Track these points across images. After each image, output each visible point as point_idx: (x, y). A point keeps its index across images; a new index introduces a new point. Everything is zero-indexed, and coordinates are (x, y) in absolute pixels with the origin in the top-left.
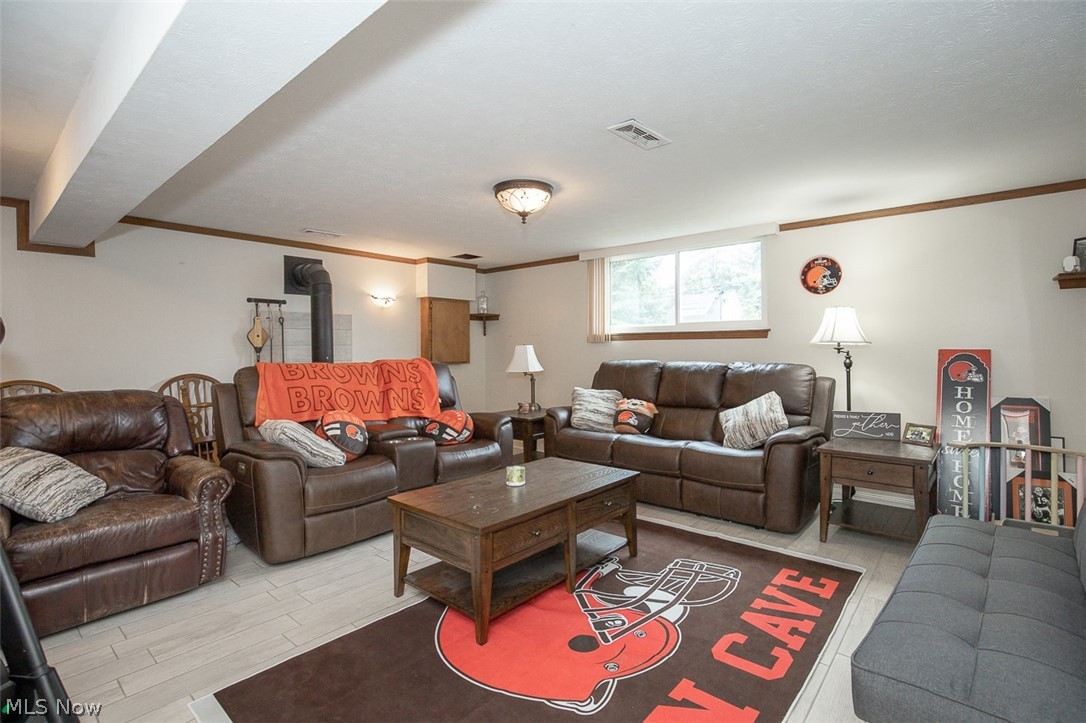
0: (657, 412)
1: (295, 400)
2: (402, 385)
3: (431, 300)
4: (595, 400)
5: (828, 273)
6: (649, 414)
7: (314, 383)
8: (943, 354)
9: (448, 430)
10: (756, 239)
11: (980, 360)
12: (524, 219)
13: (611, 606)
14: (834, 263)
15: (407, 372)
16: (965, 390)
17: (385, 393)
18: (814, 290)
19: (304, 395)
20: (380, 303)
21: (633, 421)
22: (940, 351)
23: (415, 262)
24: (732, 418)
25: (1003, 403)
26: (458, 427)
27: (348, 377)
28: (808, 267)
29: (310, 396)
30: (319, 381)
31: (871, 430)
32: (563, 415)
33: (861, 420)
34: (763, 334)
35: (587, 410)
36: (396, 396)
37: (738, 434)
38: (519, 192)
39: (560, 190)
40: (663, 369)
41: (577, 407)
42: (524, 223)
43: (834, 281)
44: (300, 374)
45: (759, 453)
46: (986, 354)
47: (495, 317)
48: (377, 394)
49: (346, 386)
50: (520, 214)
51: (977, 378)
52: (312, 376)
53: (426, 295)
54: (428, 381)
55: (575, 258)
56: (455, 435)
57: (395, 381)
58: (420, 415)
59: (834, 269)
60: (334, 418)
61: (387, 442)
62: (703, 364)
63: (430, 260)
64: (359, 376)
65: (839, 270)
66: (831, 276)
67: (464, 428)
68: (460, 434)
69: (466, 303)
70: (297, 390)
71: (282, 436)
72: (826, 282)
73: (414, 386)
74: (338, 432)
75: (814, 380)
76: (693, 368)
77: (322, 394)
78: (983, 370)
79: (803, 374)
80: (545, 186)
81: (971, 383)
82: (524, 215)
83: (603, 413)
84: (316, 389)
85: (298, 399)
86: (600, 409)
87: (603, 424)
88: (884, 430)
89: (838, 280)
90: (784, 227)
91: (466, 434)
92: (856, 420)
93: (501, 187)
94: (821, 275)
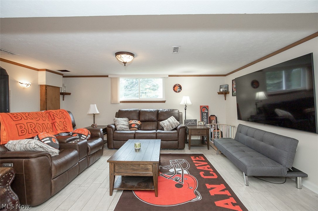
0: (141, 123)
1: (20, 130)
2: (59, 120)
3: (46, 86)
4: (122, 121)
5: (179, 88)
6: (140, 124)
7: (27, 121)
8: (201, 106)
9: (83, 136)
10: (161, 78)
11: (206, 108)
12: (125, 64)
13: (172, 175)
14: (180, 86)
15: (60, 115)
16: (205, 114)
17: (53, 124)
18: (176, 91)
19: (24, 127)
20: (24, 86)
21: (136, 126)
22: (200, 106)
23: (38, 70)
24: (165, 123)
25: (210, 116)
26: (86, 134)
27: (38, 119)
28: (175, 86)
29: (26, 128)
30: (29, 121)
31: (192, 124)
32: (113, 126)
33: (190, 121)
34: (164, 102)
35: (121, 125)
36: (58, 125)
37: (169, 127)
38: (123, 56)
39: (137, 56)
40: (140, 111)
41: (118, 124)
42: (125, 66)
43: (180, 90)
44: (20, 118)
45: (176, 131)
46: (208, 106)
47: (69, 94)
48: (50, 124)
49: (38, 122)
50: (124, 63)
51: (206, 111)
52: (26, 118)
53: (45, 84)
54: (68, 118)
55: (107, 76)
56: (85, 137)
57: (56, 118)
58: (67, 131)
59: (180, 87)
60: (45, 136)
61: (69, 142)
62: (152, 110)
63: (47, 70)
64: (42, 118)
65: (181, 87)
66: (180, 89)
67: (88, 134)
68: (87, 136)
69: (59, 88)
70: (20, 125)
71: (36, 146)
72: (179, 90)
73: (64, 120)
74: (49, 141)
75: (179, 113)
76: (149, 111)
77: (31, 126)
78: (207, 110)
79: (177, 111)
80: (132, 54)
81: (206, 112)
82: (125, 63)
83: (125, 125)
84: (29, 124)
85: (21, 129)
86: (124, 124)
87: (126, 128)
88: (194, 123)
89: (181, 90)
90: (170, 76)
91: (89, 136)
92: (189, 122)
93: (117, 54)
94: (178, 88)
